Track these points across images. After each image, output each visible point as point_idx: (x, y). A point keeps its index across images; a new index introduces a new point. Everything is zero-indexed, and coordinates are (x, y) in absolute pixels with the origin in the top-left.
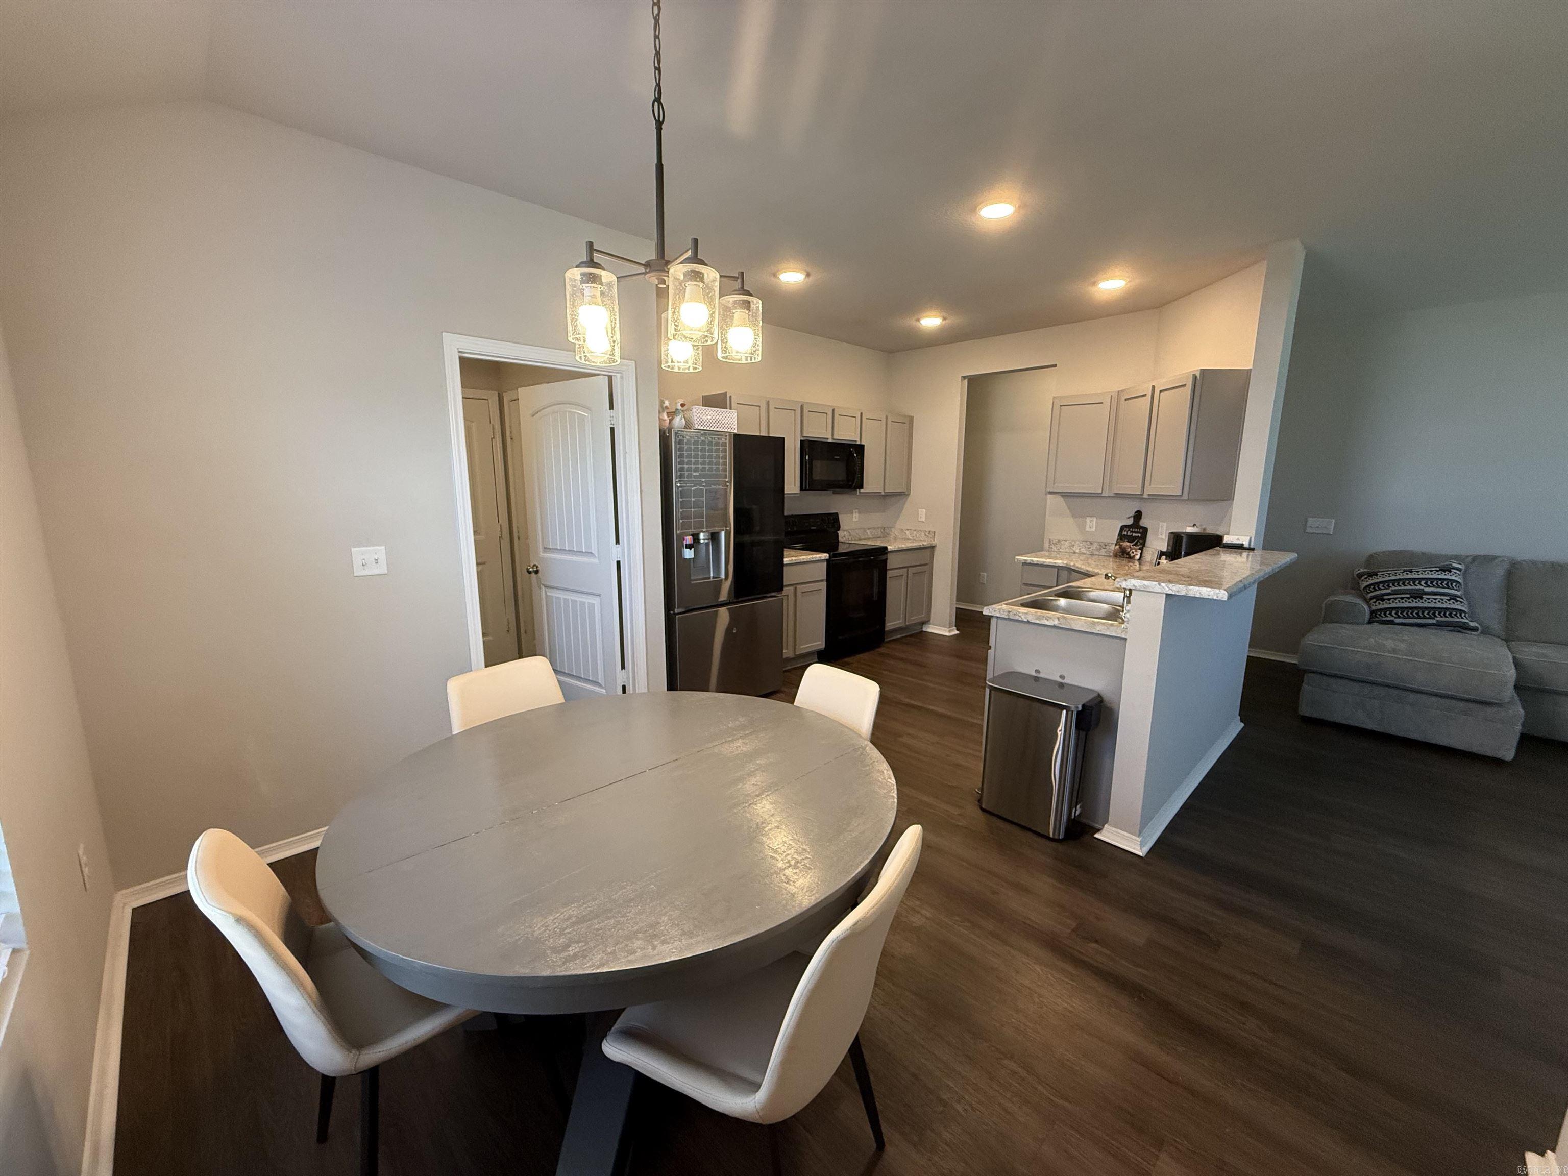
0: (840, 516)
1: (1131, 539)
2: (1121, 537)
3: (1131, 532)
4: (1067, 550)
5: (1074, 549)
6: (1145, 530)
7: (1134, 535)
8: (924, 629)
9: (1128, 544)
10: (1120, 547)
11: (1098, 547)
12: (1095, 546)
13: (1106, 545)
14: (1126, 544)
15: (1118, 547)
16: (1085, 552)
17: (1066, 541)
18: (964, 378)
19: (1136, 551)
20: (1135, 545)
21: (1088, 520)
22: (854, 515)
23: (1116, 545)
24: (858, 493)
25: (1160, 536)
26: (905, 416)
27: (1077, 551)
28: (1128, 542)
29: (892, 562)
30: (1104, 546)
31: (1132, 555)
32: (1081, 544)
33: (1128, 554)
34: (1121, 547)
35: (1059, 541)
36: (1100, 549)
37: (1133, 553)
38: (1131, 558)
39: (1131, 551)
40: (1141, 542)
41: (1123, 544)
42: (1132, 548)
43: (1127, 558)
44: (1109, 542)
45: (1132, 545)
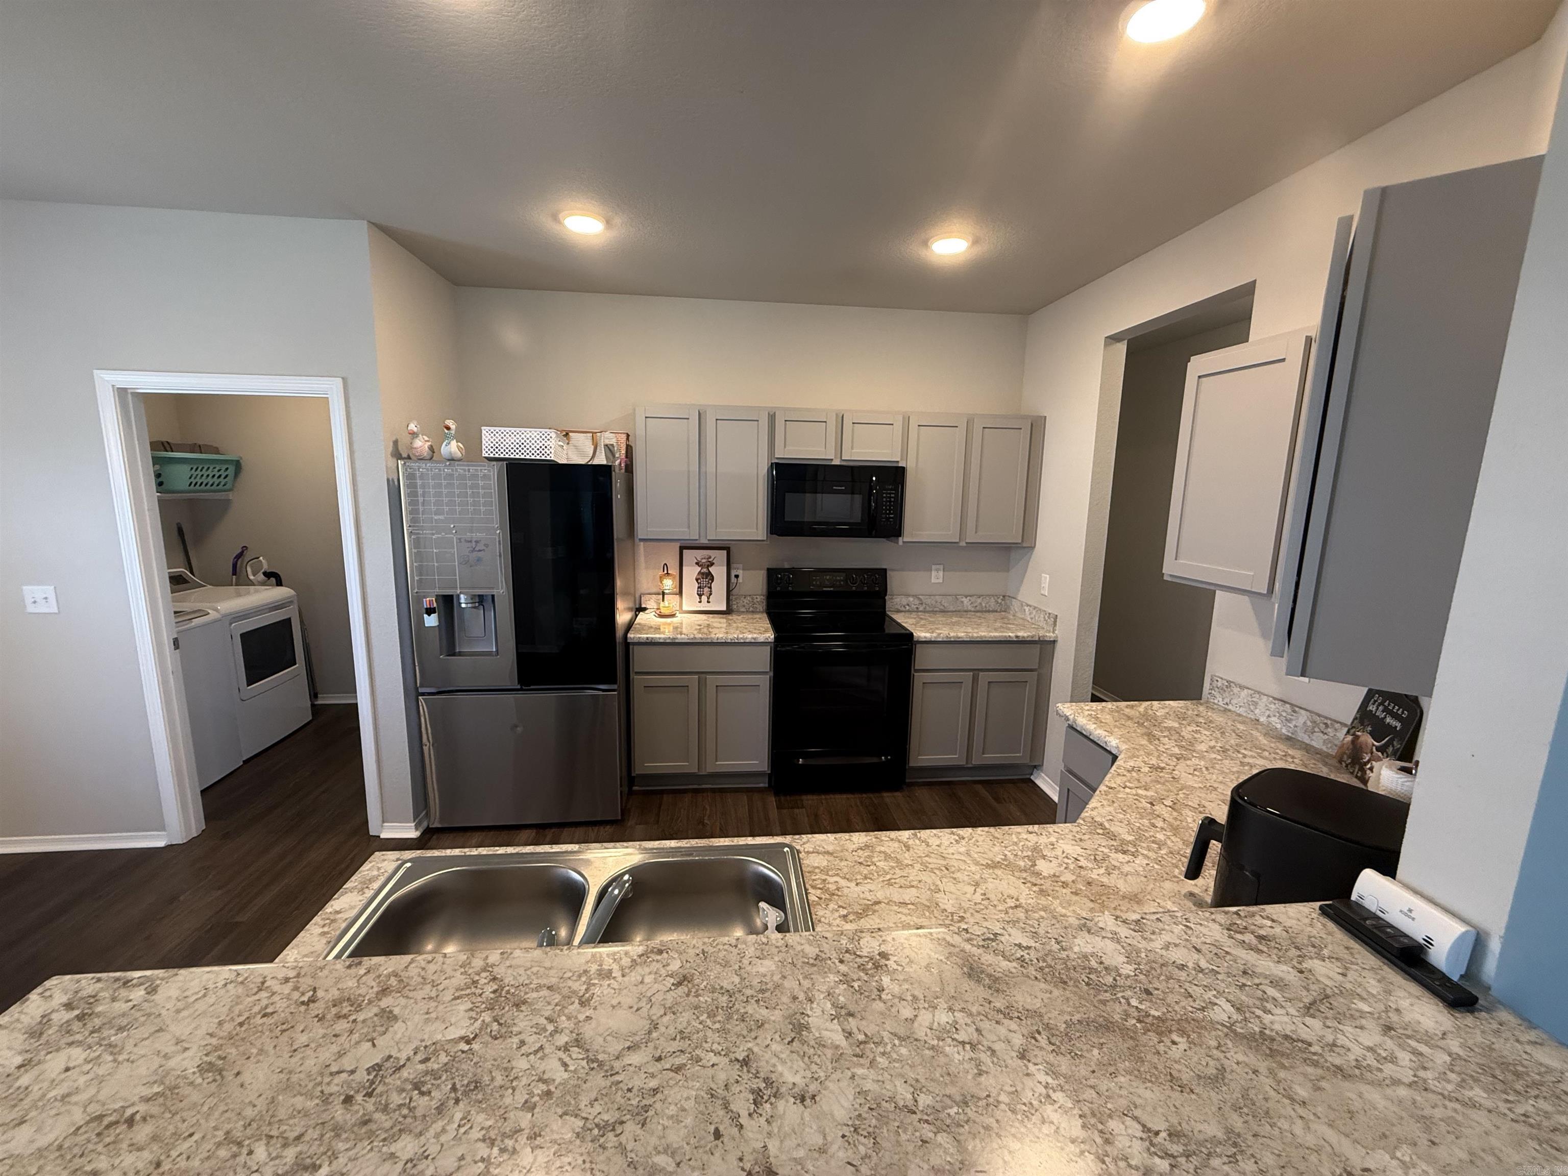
0: (888, 573)
1: (1379, 731)
2: (1364, 716)
3: (1386, 710)
4: (1241, 711)
5: (1257, 711)
7: (1389, 720)
8: (1032, 777)
9: (1370, 740)
10: (1353, 742)
11: (1309, 723)
12: (1302, 718)
13: (1326, 725)
14: (1367, 739)
15: (1350, 738)
16: (1277, 726)
17: (1242, 687)
18: (1114, 339)
20: (1382, 749)
22: (934, 573)
23: (1348, 732)
24: (901, 543)
26: (1024, 417)
27: (1262, 719)
28: (1371, 733)
29: (922, 659)
30: (1322, 726)
31: (1369, 774)
32: (1273, 706)
33: (1362, 767)
35: (1229, 684)
36: (1312, 731)
37: (1372, 769)
39: (1369, 761)
40: (1393, 746)
41: (1359, 733)
42: (1372, 753)
43: (1357, 777)
44: (1330, 719)
45: (1373, 745)
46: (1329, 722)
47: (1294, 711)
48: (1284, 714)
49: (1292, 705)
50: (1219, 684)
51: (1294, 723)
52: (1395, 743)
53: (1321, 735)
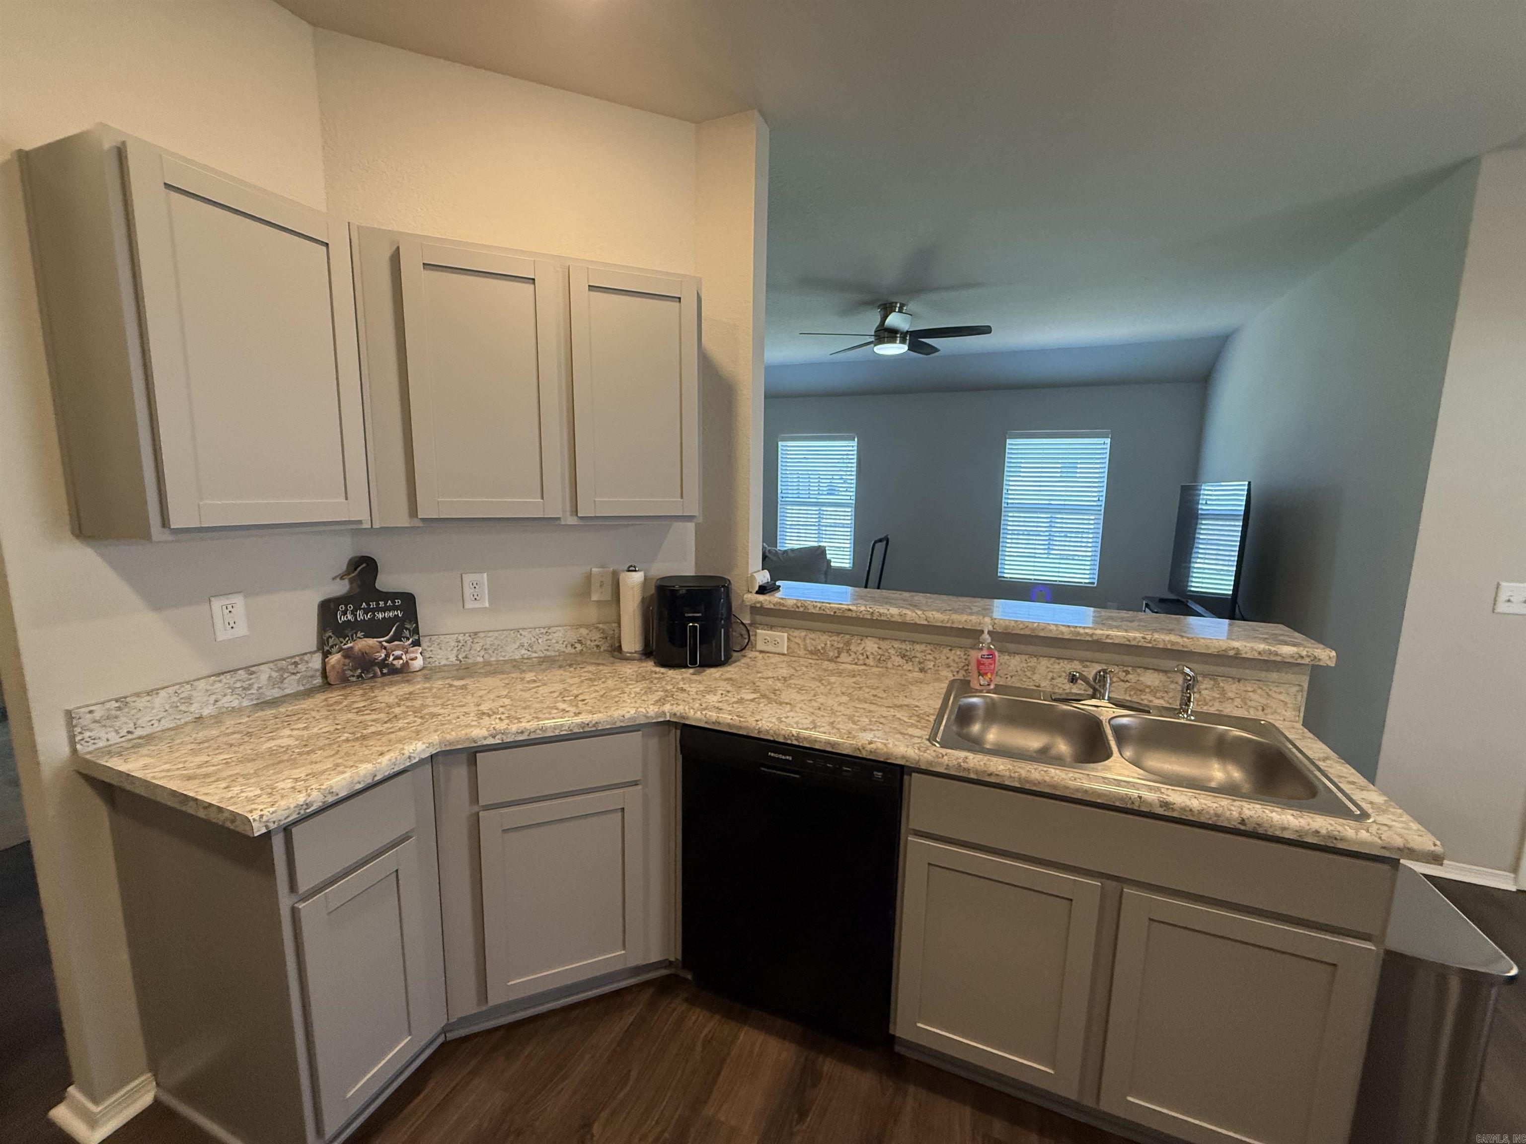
1: (374, 629)
2: (333, 630)
3: (359, 611)
4: (166, 723)
5: (192, 708)
6: (408, 601)
7: (380, 616)
9: (372, 642)
10: (346, 656)
11: (274, 674)
12: (265, 674)
14: (362, 644)
15: (334, 657)
16: (235, 704)
17: (138, 695)
19: (406, 652)
20: (398, 637)
21: (217, 604)
23: (326, 653)
25: (469, 605)
28: (366, 636)
30: (291, 668)
31: (398, 663)
33: (383, 664)
34: (348, 654)
35: (122, 701)
36: (282, 680)
37: (398, 658)
38: (402, 672)
39: (388, 656)
40: (407, 629)
41: (349, 645)
42: (385, 648)
43: (383, 675)
44: (298, 656)
45: (380, 642)
46: (297, 659)
47: (252, 673)
48: (238, 685)
49: (246, 668)
50: (97, 715)
51: (256, 686)
52: (408, 626)
53: (294, 677)
